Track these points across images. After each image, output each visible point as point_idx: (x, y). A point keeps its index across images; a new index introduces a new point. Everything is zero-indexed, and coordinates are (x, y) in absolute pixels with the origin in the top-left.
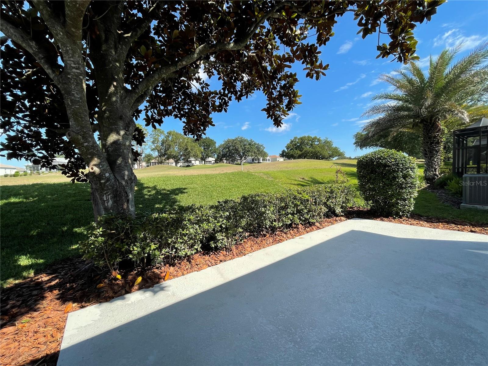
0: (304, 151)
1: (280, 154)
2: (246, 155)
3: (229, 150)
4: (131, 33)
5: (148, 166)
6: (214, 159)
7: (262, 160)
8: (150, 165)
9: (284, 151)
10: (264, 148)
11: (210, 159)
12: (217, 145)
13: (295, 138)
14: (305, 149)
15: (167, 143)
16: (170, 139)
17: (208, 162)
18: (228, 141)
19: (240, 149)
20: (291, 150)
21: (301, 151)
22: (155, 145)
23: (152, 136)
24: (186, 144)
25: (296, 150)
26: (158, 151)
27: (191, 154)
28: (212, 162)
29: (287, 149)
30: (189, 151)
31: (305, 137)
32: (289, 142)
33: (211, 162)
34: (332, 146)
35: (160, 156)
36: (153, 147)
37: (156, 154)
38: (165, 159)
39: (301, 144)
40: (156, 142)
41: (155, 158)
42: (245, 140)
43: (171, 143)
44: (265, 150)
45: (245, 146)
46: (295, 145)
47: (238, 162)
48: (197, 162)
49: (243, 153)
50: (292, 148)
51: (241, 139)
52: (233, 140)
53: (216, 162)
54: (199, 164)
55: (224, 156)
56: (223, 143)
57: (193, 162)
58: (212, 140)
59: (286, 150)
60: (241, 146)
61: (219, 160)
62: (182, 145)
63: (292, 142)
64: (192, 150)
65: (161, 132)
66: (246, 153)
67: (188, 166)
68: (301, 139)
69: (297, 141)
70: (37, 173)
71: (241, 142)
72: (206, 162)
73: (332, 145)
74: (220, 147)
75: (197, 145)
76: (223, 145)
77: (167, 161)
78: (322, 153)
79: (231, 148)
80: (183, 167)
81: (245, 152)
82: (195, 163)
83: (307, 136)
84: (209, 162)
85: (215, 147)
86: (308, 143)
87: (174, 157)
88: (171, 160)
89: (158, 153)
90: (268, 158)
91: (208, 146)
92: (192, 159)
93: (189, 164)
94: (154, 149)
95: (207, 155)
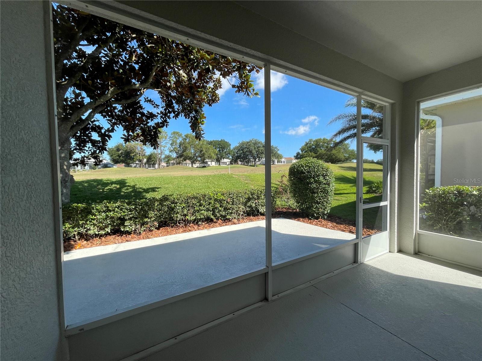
0: (318, 153)
1: (295, 157)
2: (260, 157)
3: (243, 152)
4: (67, 82)
5: (168, 166)
6: (229, 161)
7: (276, 161)
8: (170, 165)
9: (298, 154)
10: (278, 150)
11: (225, 160)
12: (232, 147)
13: (310, 140)
14: (320, 151)
15: (184, 145)
16: (187, 141)
17: (223, 163)
18: (243, 144)
19: (254, 151)
20: (305, 152)
21: (316, 153)
22: (173, 147)
23: (171, 139)
24: (201, 146)
25: (311, 152)
26: (176, 152)
27: (206, 156)
28: (228, 163)
29: (301, 151)
30: (204, 153)
31: (320, 139)
32: (303, 144)
33: (226, 163)
34: (349, 149)
35: (178, 157)
36: (172, 149)
37: (174, 155)
38: (182, 160)
39: (316, 147)
40: (174, 144)
41: (174, 159)
42: (259, 142)
43: (187, 145)
44: (279, 152)
45: (259, 148)
46: (310, 148)
47: (252, 163)
48: (213, 163)
49: (257, 155)
50: (307, 151)
51: (255, 141)
52: (248, 142)
53: (231, 163)
54: (215, 165)
55: (238, 157)
56: (238, 145)
57: (209, 163)
58: (226, 142)
59: (301, 153)
60: (255, 148)
61: (234, 161)
62: (197, 147)
63: (307, 144)
64: (206, 152)
65: (179, 135)
66: (260, 154)
67: (204, 167)
68: (317, 141)
69: (312, 143)
70: (74, 171)
71: (255, 144)
72: (222, 163)
73: (349, 147)
74: (234, 149)
75: (212, 147)
76: (238, 147)
77: (185, 162)
78: (337, 155)
79: (245, 150)
80: (200, 167)
81: (258, 153)
82: (211, 164)
83: (322, 138)
84: (225, 163)
85: (230, 149)
86: (323, 145)
87: (190, 159)
88: (188, 161)
89: (176, 154)
90: (283, 160)
91: (223, 148)
92: (207, 160)
93: (205, 165)
94: (172, 151)
95: (222, 157)
